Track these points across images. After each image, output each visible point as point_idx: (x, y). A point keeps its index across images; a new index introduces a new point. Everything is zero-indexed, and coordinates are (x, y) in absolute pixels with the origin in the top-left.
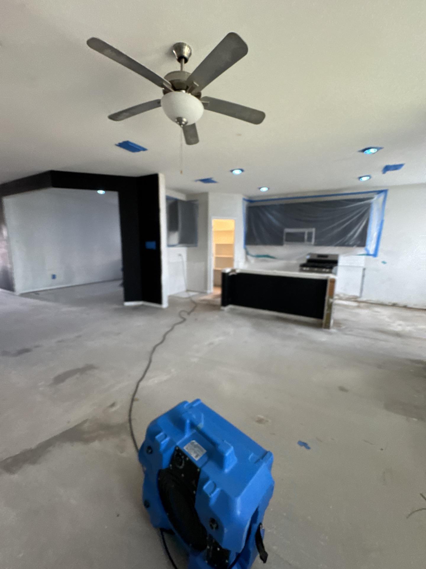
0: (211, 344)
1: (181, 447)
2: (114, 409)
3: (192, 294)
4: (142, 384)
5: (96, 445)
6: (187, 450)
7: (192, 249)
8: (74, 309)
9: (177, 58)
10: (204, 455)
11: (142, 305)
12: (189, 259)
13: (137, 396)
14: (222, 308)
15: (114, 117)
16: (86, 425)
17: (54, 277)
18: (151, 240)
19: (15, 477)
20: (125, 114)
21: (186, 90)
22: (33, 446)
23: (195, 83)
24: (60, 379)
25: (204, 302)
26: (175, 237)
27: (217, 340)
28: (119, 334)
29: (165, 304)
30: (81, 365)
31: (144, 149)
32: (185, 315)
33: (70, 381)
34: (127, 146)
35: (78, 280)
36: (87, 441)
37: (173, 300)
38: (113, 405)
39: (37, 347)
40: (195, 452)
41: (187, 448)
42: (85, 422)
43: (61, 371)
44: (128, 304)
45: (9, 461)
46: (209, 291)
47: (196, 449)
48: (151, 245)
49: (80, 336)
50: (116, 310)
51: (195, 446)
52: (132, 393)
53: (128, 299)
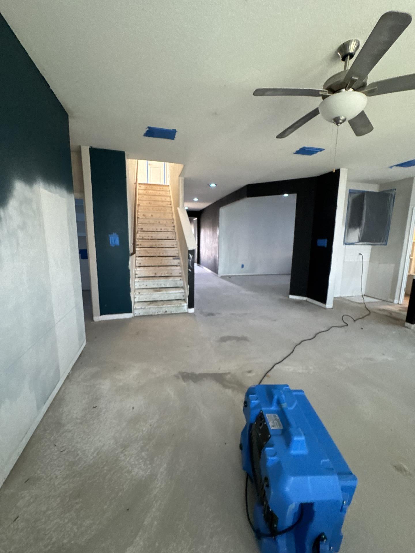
0: (371, 359)
1: (264, 413)
2: (249, 375)
3: (367, 299)
4: (277, 366)
5: (229, 392)
6: (267, 417)
7: (379, 248)
8: (249, 293)
9: (341, 58)
10: (280, 430)
11: (306, 301)
12: (371, 260)
13: (269, 374)
14: (407, 324)
15: (281, 136)
16: (228, 377)
17: (243, 266)
18: (323, 238)
19: (185, 384)
20: (289, 130)
21: (345, 88)
22: (197, 373)
23: (353, 78)
24: (224, 339)
25: (382, 312)
26: (355, 235)
27: (380, 358)
28: (275, 321)
29: (329, 304)
30: (239, 335)
31: (321, 150)
32: (349, 321)
33: (229, 342)
34: (304, 151)
35: (259, 271)
36: (225, 386)
37: (339, 302)
38: (250, 372)
39: (219, 314)
40: (273, 422)
41: (268, 416)
42: (229, 373)
43: (226, 334)
44: (291, 297)
45: (185, 374)
46: (396, 301)
47: (275, 422)
48: (322, 243)
49: (246, 314)
50: (281, 300)
51: (276, 419)
52: (267, 370)
53: (292, 293)
